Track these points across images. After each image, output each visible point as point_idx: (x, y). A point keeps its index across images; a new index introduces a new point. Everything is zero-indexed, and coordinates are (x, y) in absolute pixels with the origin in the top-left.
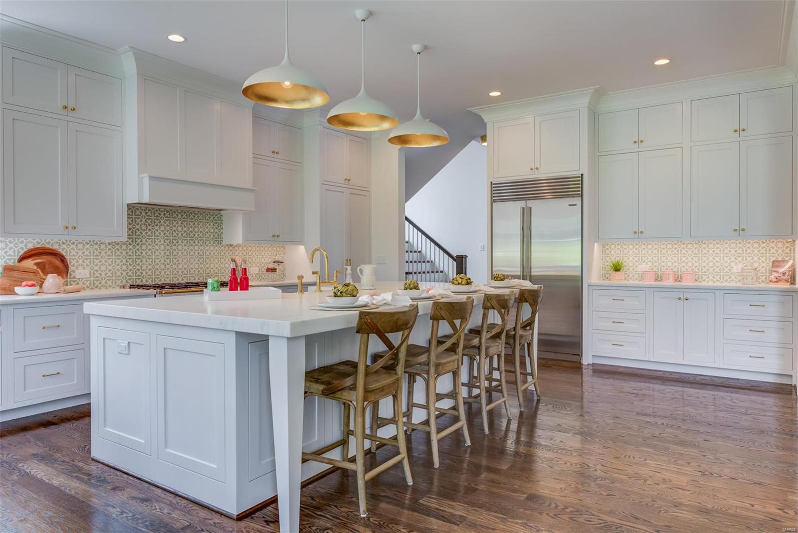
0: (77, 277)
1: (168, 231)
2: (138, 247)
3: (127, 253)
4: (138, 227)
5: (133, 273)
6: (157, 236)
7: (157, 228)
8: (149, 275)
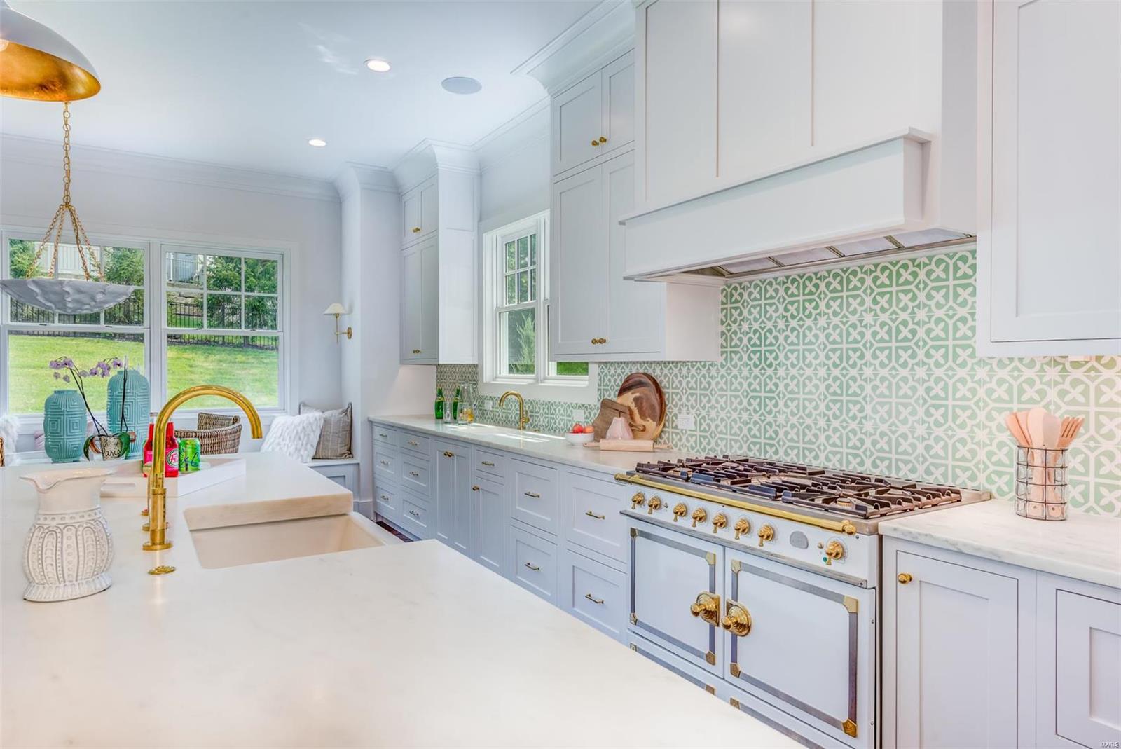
0: (679, 427)
1: (836, 327)
6: (811, 343)
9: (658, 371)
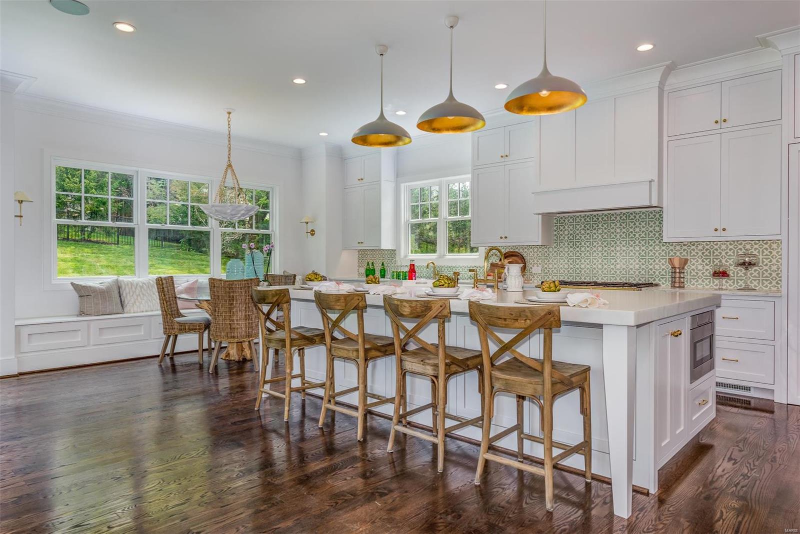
0: (533, 272)
1: (605, 233)
2: (577, 249)
3: (568, 254)
4: (578, 232)
5: (573, 271)
6: (595, 239)
7: (594, 231)
8: (587, 273)
9: (521, 250)
